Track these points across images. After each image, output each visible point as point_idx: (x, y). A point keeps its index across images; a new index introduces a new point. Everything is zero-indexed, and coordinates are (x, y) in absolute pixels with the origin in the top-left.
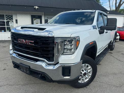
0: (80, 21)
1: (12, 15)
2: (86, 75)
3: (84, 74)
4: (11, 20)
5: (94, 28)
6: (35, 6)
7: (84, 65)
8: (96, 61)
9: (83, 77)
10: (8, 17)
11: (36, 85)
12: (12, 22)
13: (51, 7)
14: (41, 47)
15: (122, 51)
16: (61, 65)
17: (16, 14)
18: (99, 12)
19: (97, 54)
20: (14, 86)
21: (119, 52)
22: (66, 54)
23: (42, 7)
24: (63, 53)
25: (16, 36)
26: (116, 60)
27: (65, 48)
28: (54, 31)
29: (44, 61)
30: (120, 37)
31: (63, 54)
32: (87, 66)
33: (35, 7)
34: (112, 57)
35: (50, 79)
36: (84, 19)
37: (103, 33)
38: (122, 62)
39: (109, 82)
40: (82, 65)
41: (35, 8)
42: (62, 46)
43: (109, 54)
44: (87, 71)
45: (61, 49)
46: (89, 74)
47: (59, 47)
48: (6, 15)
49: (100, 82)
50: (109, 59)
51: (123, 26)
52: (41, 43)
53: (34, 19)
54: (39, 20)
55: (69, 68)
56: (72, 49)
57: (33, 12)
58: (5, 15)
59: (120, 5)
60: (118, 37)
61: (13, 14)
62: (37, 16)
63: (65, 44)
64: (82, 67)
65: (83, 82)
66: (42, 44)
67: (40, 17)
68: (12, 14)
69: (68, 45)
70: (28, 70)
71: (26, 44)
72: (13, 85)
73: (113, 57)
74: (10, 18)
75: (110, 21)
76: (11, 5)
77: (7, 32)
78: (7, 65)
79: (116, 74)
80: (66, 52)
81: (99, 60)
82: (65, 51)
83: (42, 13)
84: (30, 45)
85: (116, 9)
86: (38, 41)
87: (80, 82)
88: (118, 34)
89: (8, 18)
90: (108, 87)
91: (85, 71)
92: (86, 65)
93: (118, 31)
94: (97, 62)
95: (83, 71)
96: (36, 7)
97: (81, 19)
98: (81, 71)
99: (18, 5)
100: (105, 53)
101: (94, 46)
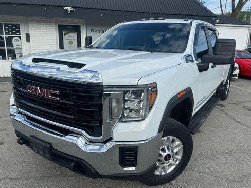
0: (160, 38)
1: (19, 25)
2: (169, 158)
3: (166, 156)
4: (15, 34)
5: (187, 61)
6: (67, 6)
7: (166, 140)
8: (191, 128)
9: (163, 164)
10: (9, 27)
11: (65, 179)
12: (19, 39)
13: (99, 9)
14: (74, 106)
15: (244, 101)
16: (117, 143)
17: (26, 23)
18: (198, 24)
19: (194, 112)
20: (20, 181)
21: (237, 103)
22: (128, 119)
23: (82, 8)
24: (121, 117)
25: (21, 79)
26: (231, 121)
27: (126, 107)
28: (102, 72)
29: (81, 135)
30: (240, 72)
31: (121, 120)
32: (173, 141)
33: (66, 8)
34: (223, 115)
35: (94, 171)
36: (168, 36)
37: (206, 69)
38: (244, 125)
39: (218, 171)
40: (163, 139)
41: (67, 10)
42: (119, 103)
43: (218, 107)
44: (172, 151)
45: (116, 110)
46: (177, 156)
47: (114, 104)
48: (6, 25)
49: (198, 172)
50: (218, 120)
51: (247, 48)
52: (75, 97)
53: (64, 33)
54: (75, 35)
55: (134, 150)
56: (140, 109)
57: (63, 19)
58: (4, 24)
59: (241, 4)
60: (237, 72)
61: (21, 22)
62: (71, 27)
63: (126, 98)
64: (162, 143)
65: (163, 173)
66: (76, 99)
67: (77, 29)
68: (18, 23)
69: (133, 101)
70: (47, 151)
71: (43, 97)
72: (18, 179)
73: (226, 114)
74: (15, 30)
75: (221, 44)
76: (16, 4)
77: (8, 59)
78: (7, 132)
79: (231, 153)
80: (128, 117)
81: (197, 124)
82: (125, 115)
83: (80, 20)
84: (51, 99)
85: (233, 11)
86: (68, 91)
87: (157, 173)
88: (236, 65)
89: (10, 31)
90: (214, 181)
91: (167, 152)
92: (171, 139)
93: (238, 59)
94: (193, 129)
95: (163, 150)
96: (69, 9)
97: (164, 36)
98: (161, 152)
99: (29, 4)
100: (210, 108)
101: (187, 98)
